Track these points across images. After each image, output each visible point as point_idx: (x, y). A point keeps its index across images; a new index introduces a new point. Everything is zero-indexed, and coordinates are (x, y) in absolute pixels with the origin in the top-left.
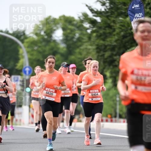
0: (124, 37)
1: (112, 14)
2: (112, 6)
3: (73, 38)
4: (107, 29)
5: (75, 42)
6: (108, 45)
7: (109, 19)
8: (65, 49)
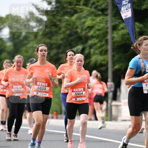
0: (70, 35)
1: (57, 13)
2: (58, 5)
3: (19, 36)
4: (53, 27)
5: (22, 41)
6: (55, 43)
7: (55, 18)
8: (12, 48)
